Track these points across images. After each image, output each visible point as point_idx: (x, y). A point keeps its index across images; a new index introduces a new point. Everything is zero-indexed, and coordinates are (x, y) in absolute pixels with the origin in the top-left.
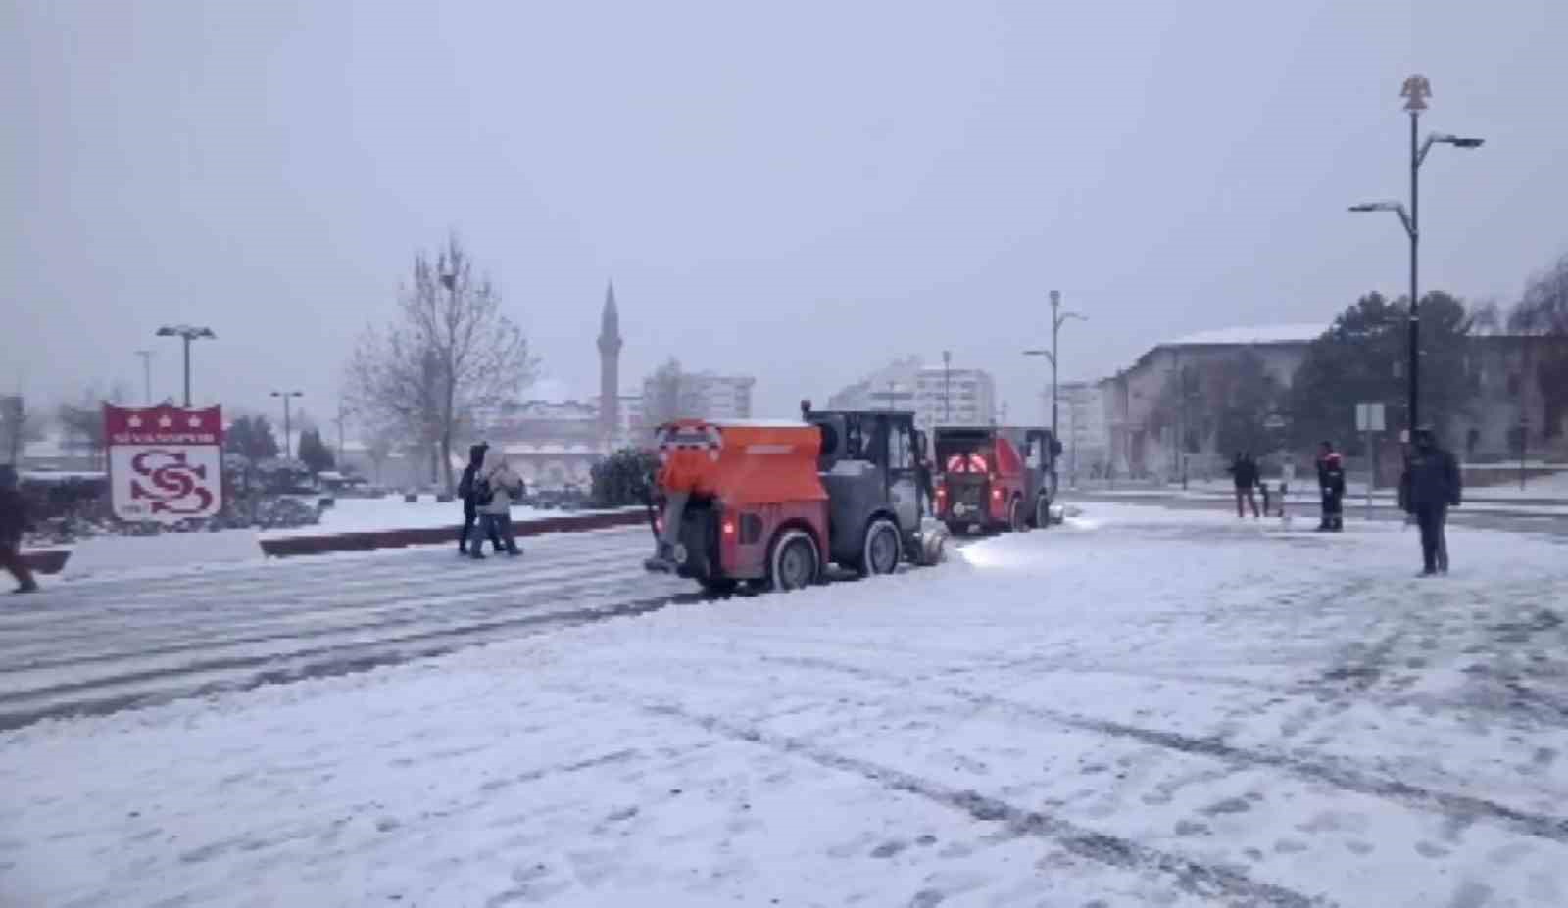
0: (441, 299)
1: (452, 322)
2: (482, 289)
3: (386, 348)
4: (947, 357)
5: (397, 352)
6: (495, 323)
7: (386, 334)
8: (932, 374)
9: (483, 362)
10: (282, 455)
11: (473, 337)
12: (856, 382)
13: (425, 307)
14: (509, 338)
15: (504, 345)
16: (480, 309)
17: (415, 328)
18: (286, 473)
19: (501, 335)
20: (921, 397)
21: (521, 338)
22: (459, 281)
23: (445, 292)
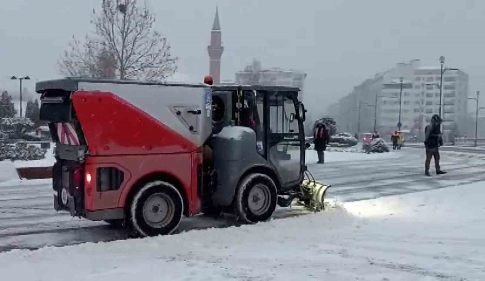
0: (118, 20)
1: (124, 34)
2: (144, 14)
3: (83, 50)
4: (442, 59)
5: (90, 52)
6: (151, 36)
7: (84, 41)
8: (430, 72)
9: (143, 60)
10: (18, 115)
11: (137, 44)
12: (373, 77)
13: (108, 25)
14: (160, 45)
15: (156, 49)
16: (142, 26)
17: (102, 38)
18: (20, 126)
19: (154, 43)
20: (417, 87)
21: (167, 44)
22: (129, 9)
23: (121, 16)
